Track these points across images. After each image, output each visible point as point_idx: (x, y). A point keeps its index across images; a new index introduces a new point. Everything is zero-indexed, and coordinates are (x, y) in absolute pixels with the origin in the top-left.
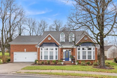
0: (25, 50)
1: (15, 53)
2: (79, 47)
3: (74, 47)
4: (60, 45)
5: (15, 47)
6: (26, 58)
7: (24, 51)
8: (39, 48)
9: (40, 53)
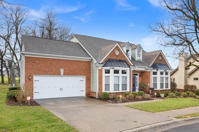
0: (62, 71)
1: (35, 78)
2: (157, 70)
3: (149, 71)
4: (132, 65)
5: (38, 64)
6: (61, 89)
7: (59, 74)
8: (100, 68)
9: (102, 78)
